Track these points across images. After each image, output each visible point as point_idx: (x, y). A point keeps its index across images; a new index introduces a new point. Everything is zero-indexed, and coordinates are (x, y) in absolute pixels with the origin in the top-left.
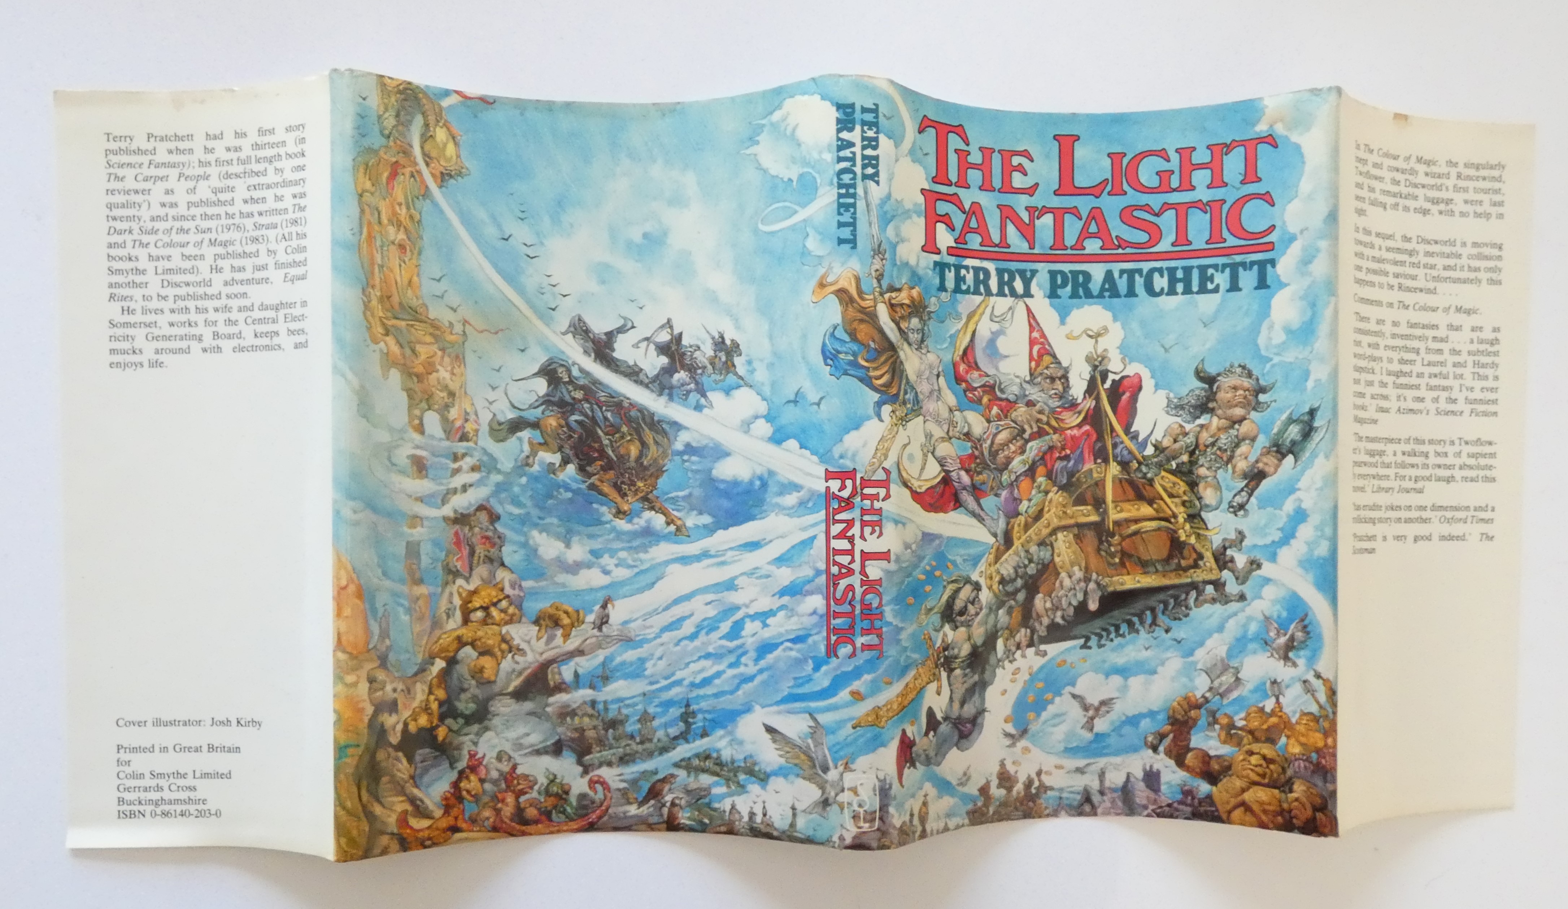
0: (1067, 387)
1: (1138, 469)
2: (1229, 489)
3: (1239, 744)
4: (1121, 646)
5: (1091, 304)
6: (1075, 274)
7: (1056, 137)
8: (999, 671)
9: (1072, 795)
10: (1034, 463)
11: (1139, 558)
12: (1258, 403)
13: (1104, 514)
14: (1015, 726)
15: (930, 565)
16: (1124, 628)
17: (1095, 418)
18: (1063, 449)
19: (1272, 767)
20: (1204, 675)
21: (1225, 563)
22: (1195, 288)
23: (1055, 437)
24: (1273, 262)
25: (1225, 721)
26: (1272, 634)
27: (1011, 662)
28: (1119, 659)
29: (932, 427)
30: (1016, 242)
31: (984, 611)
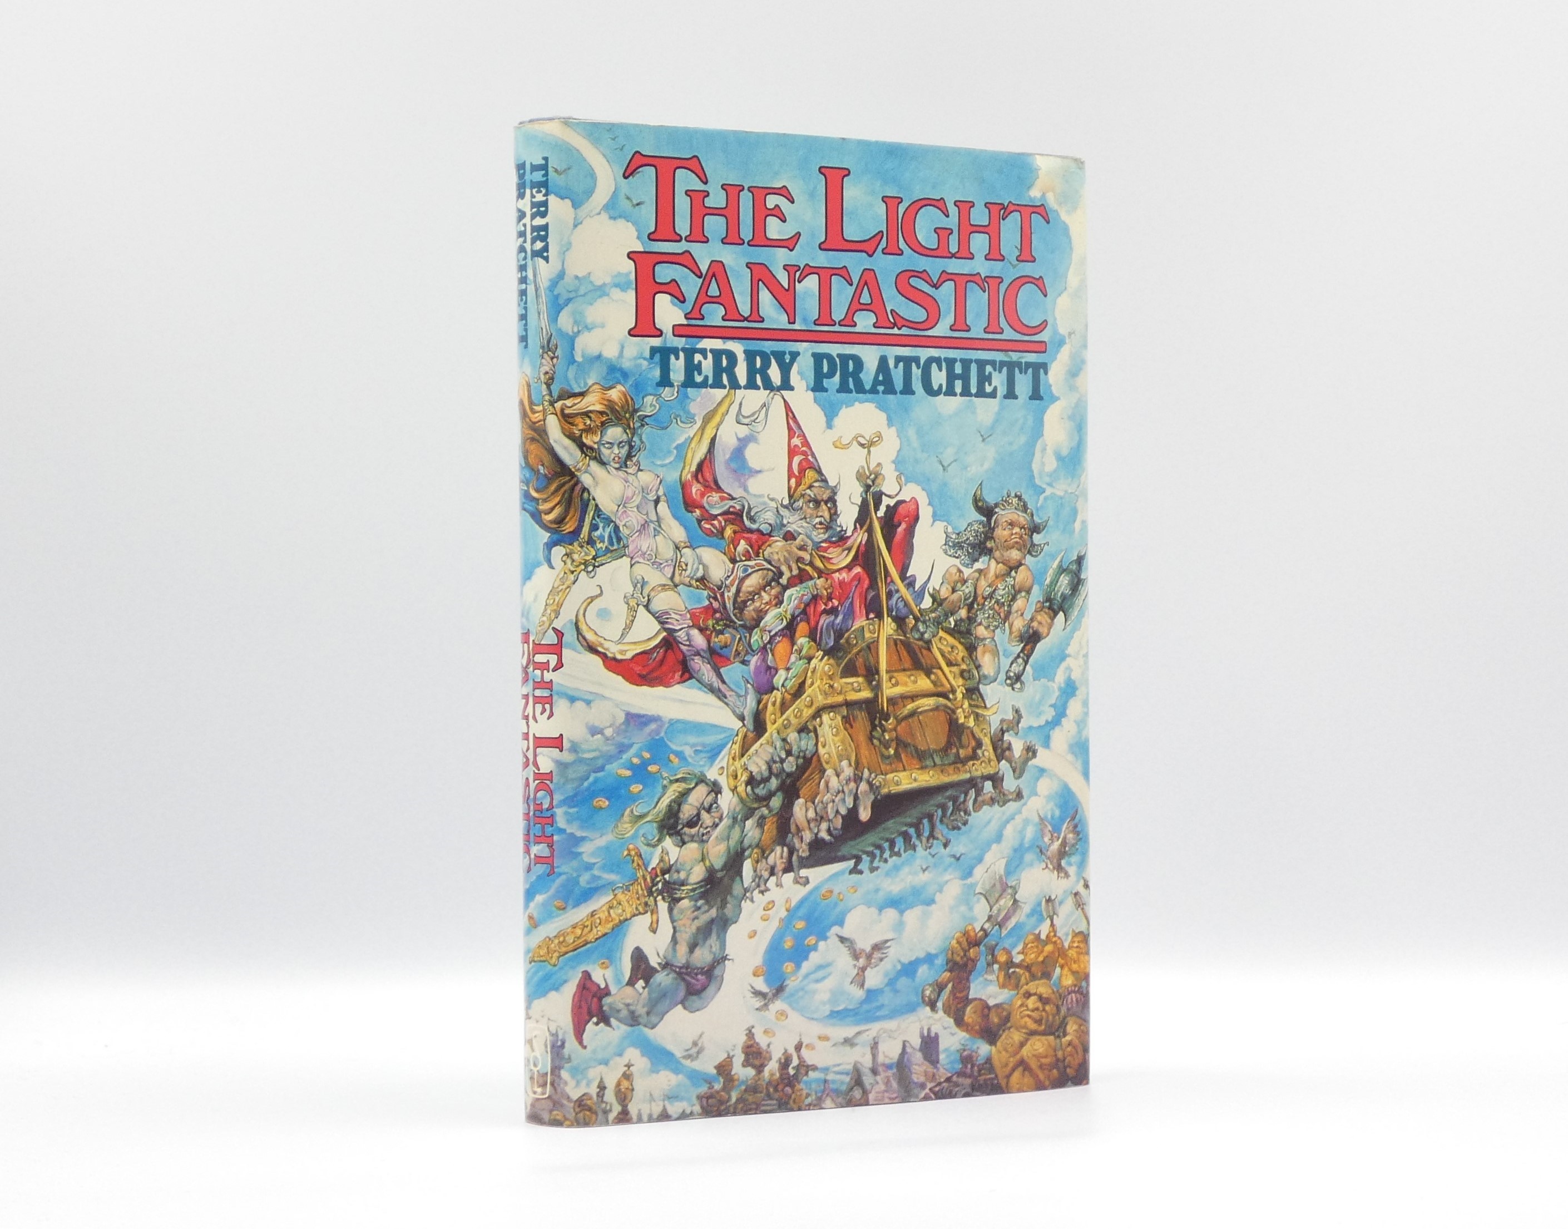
0: (834, 515)
1: (915, 627)
2: (1007, 656)
3: (1017, 987)
4: (897, 868)
5: (861, 402)
6: (844, 358)
7: (821, 170)
8: (746, 905)
9: (838, 1077)
10: (794, 617)
11: (916, 749)
12: (1033, 545)
13: (877, 689)
14: (767, 981)
15: (641, 757)
16: (900, 843)
17: (867, 557)
18: (830, 598)
19: (1047, 1008)
20: (983, 900)
21: (1003, 751)
22: (974, 390)
23: (820, 582)
24: (1044, 367)
25: (1003, 958)
26: (1046, 839)
27: (762, 892)
28: (894, 886)
29: (644, 570)
30: (773, 315)
31: (726, 822)
